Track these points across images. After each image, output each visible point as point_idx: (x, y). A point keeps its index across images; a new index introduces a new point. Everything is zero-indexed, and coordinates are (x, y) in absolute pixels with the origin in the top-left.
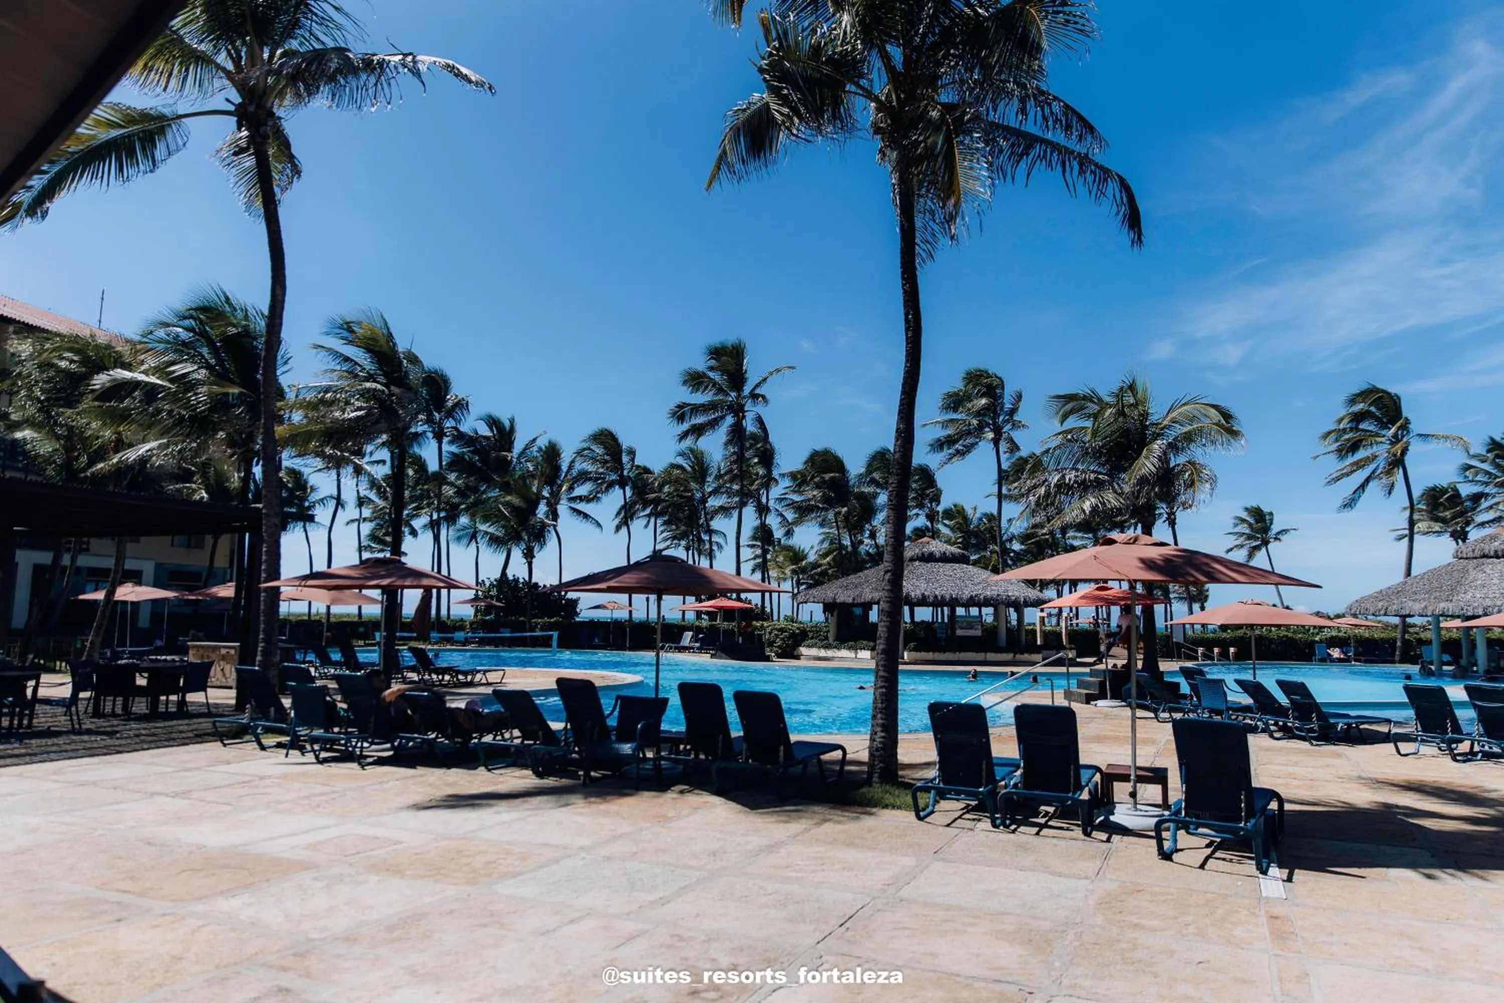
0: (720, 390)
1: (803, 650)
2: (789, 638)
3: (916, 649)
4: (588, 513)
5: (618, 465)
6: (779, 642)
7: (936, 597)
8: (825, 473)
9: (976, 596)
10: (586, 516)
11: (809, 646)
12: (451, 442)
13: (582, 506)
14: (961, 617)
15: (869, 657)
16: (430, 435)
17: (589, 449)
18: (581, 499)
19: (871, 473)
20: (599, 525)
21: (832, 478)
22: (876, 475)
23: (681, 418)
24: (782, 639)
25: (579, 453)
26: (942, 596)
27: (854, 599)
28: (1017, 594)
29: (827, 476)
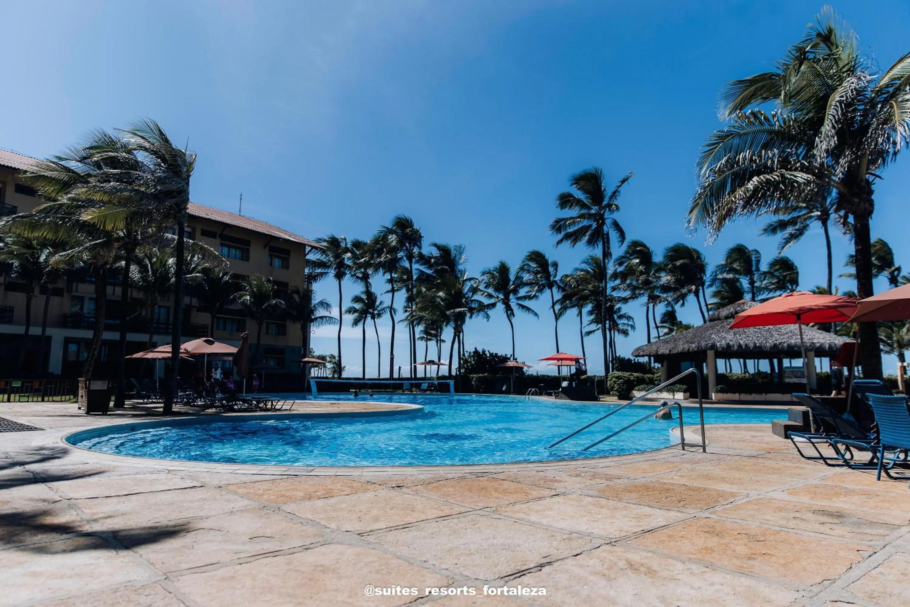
0: (583, 205)
1: (637, 394)
2: (623, 383)
3: (722, 391)
4: (530, 307)
5: (547, 275)
6: (616, 387)
7: (740, 346)
8: (676, 260)
9: (780, 343)
10: (528, 309)
11: (639, 390)
12: (417, 262)
13: (526, 303)
14: (787, 368)
15: (682, 398)
16: (405, 258)
17: (528, 265)
18: (524, 298)
19: (731, 263)
20: (536, 314)
21: (682, 264)
22: (735, 266)
23: (559, 230)
24: (619, 384)
25: (522, 269)
26: (746, 345)
27: (670, 351)
28: (822, 341)
29: (678, 263)
